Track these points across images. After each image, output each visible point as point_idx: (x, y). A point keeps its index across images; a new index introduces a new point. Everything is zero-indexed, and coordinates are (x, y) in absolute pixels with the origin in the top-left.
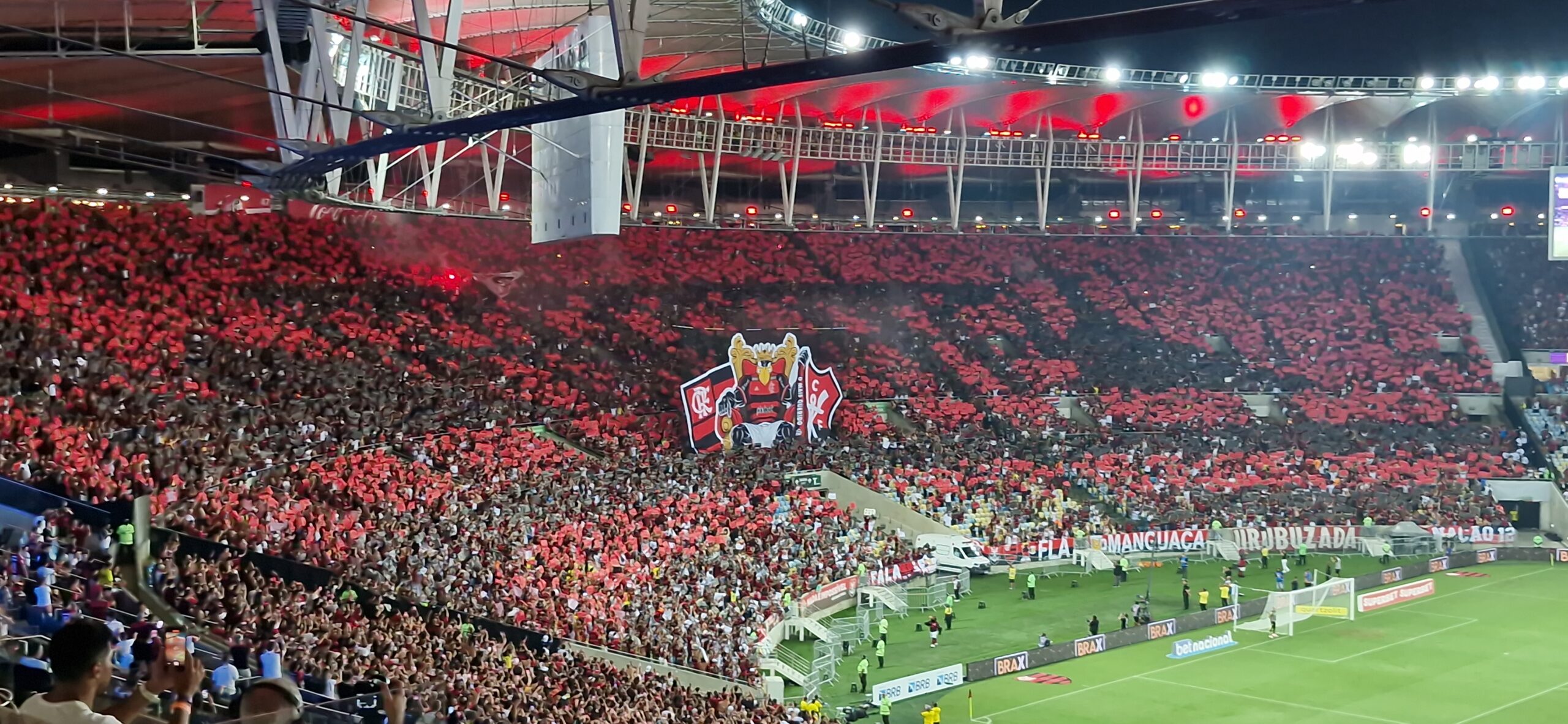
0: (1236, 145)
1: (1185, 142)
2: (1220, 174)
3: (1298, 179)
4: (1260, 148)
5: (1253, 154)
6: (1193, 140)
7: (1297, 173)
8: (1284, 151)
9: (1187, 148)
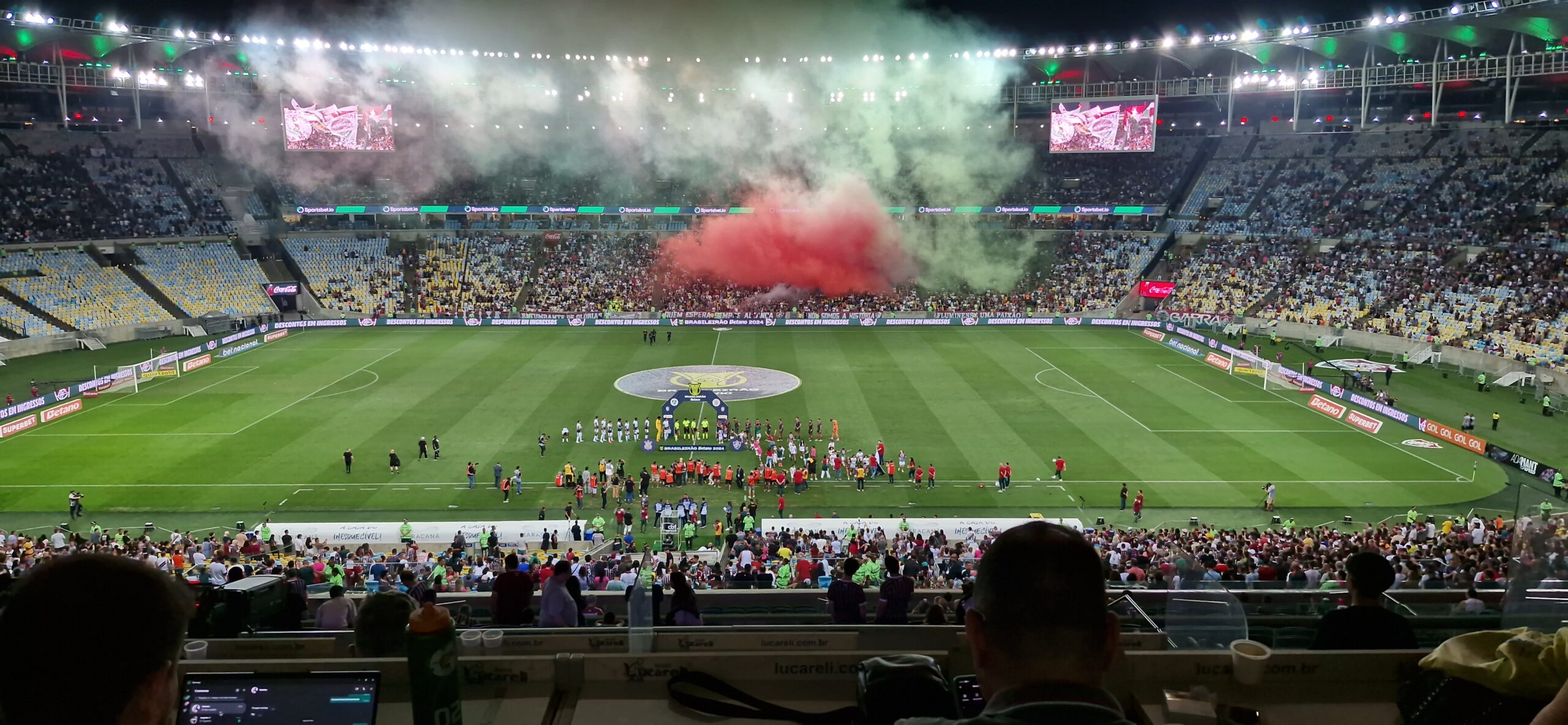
0: (63, 68)
1: (22, 63)
2: (54, 87)
3: (114, 93)
4: (83, 71)
5: (78, 74)
6: (28, 61)
7: (113, 90)
8: (101, 73)
9: (24, 67)
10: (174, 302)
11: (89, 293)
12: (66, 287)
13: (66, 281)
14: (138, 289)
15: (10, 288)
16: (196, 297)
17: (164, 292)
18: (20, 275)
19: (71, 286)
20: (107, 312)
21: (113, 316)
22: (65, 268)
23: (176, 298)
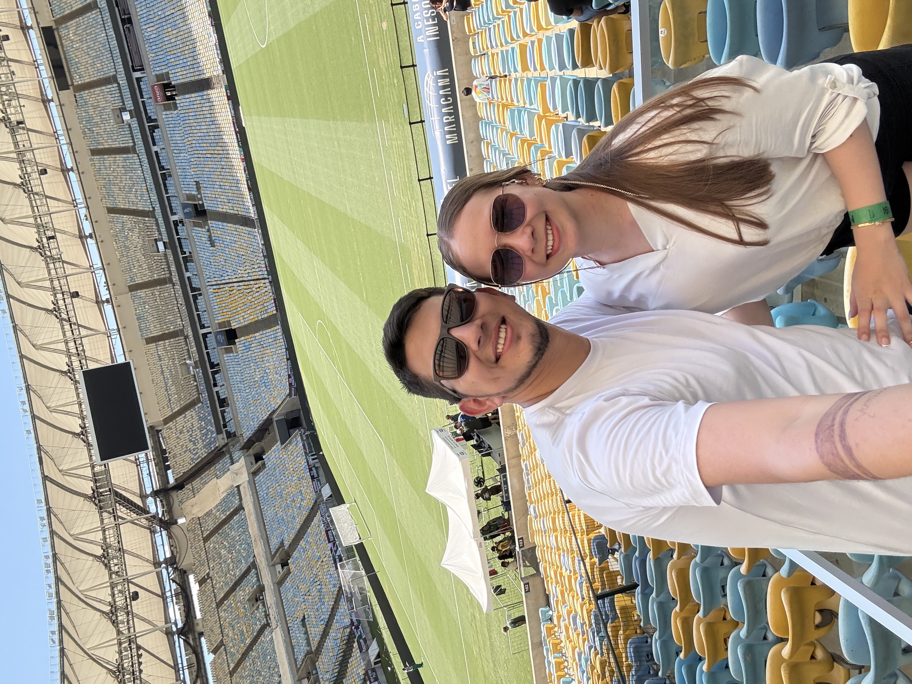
10: (307, 513)
11: (311, 580)
12: (310, 597)
13: (306, 597)
14: (302, 543)
15: (317, 639)
16: (300, 497)
17: (301, 523)
18: (306, 633)
19: (308, 594)
20: (323, 564)
21: (325, 559)
22: (296, 599)
23: (304, 513)
